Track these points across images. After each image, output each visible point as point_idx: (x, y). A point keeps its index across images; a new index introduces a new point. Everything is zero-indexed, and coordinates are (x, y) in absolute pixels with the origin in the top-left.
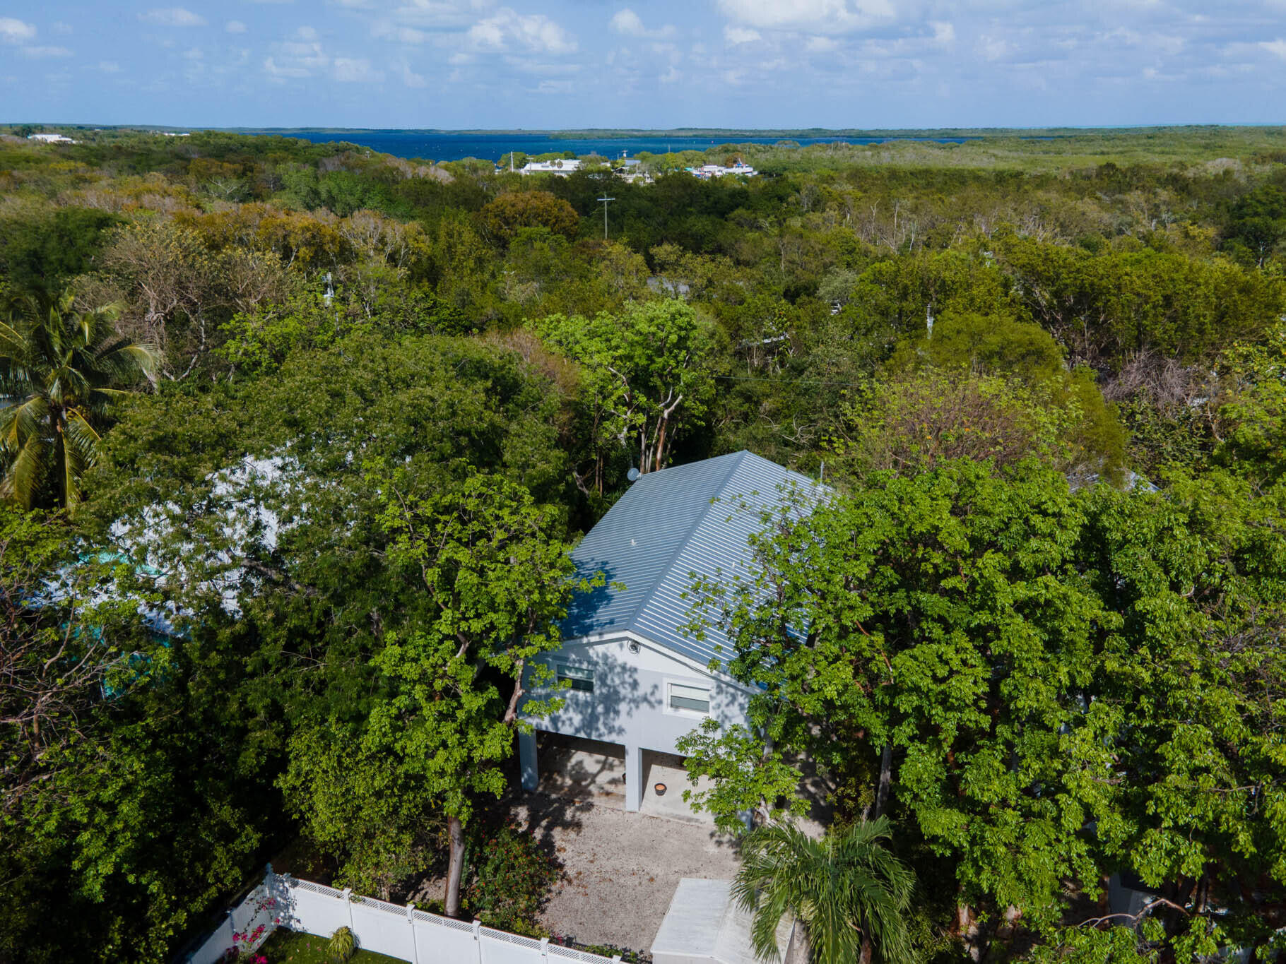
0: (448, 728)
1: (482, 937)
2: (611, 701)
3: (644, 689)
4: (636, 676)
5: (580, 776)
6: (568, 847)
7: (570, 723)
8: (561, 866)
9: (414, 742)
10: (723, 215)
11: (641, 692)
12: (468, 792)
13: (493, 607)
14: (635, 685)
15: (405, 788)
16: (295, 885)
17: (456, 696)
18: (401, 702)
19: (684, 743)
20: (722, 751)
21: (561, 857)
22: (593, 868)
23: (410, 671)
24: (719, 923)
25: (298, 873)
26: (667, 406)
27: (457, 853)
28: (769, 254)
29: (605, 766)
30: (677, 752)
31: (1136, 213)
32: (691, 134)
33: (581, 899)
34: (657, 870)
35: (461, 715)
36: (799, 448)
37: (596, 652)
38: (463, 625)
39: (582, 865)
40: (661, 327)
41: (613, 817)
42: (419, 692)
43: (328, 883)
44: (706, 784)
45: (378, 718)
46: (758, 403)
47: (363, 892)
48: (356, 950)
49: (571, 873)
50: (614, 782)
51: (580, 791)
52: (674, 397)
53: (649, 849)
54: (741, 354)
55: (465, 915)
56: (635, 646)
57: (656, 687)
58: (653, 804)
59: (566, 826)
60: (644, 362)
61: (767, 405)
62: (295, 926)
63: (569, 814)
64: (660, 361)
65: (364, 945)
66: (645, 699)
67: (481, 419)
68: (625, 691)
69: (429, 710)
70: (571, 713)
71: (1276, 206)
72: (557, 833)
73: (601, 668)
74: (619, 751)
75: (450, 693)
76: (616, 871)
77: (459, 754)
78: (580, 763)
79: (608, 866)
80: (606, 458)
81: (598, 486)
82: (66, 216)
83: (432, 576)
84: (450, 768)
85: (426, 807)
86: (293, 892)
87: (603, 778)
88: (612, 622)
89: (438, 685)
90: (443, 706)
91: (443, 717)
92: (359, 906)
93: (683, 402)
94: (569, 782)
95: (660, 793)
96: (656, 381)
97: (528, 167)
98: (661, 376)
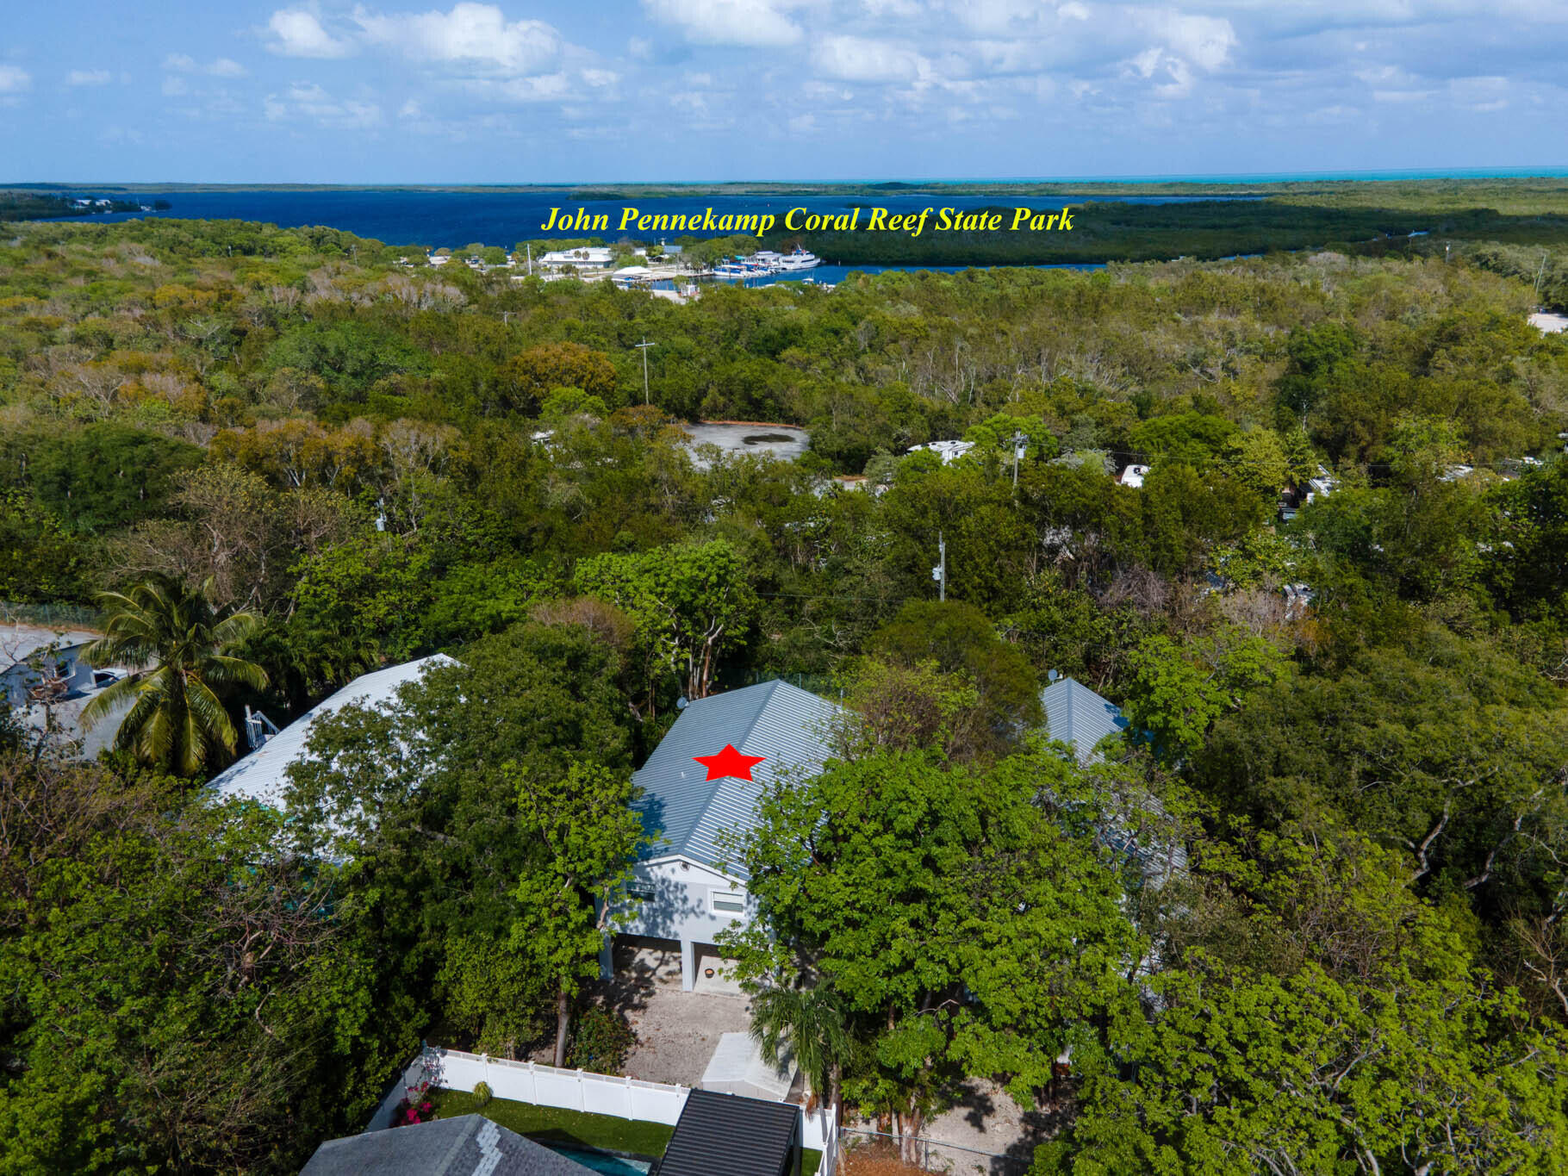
0: (562, 934)
1: (584, 1080)
2: (667, 913)
3: (691, 903)
4: (686, 892)
5: (643, 968)
6: (639, 1023)
7: (638, 928)
8: (635, 1035)
9: (541, 944)
10: (773, 354)
11: (690, 904)
12: (576, 976)
13: (591, 855)
14: (685, 900)
15: (530, 974)
16: (444, 1054)
17: (567, 914)
18: (531, 919)
19: (717, 937)
20: (743, 940)
21: (634, 1028)
22: (659, 1034)
23: (538, 898)
24: (748, 1059)
25: (446, 1046)
26: (711, 634)
27: (564, 1022)
28: (819, 414)
29: (663, 962)
30: (712, 942)
31: (1211, 342)
32: (742, 190)
33: (652, 1056)
34: (708, 1033)
35: (571, 926)
36: (839, 650)
37: (657, 873)
38: (571, 866)
39: (651, 1033)
40: (701, 568)
41: (673, 997)
42: (545, 912)
43: (470, 1051)
44: (733, 964)
45: (517, 930)
46: (801, 605)
47: (495, 1053)
48: (491, 1098)
49: (642, 1038)
50: (670, 973)
51: (644, 982)
52: (716, 628)
53: (703, 1017)
54: (785, 554)
55: (572, 1066)
56: (685, 865)
57: (700, 901)
58: (704, 984)
59: (635, 1008)
60: (688, 598)
61: (810, 606)
62: (443, 1085)
63: (636, 999)
64: (702, 597)
65: (496, 1094)
66: (693, 910)
67: (569, 711)
68: (678, 905)
69: (550, 924)
70: (637, 923)
71: (1331, 350)
72: (629, 1014)
73: (659, 887)
74: (675, 946)
75: (562, 912)
76: (676, 1035)
77: (571, 952)
78: (642, 960)
79: (671, 1032)
80: (658, 687)
81: (652, 711)
82: (97, 437)
83: (552, 836)
84: (567, 961)
85: (543, 989)
86: (443, 1061)
87: (662, 971)
88: (666, 850)
89: (555, 907)
90: (559, 920)
91: (558, 927)
92: (494, 1065)
93: (723, 631)
94: (634, 975)
95: (709, 976)
96: (700, 615)
97: (548, 257)
98: (704, 610)
